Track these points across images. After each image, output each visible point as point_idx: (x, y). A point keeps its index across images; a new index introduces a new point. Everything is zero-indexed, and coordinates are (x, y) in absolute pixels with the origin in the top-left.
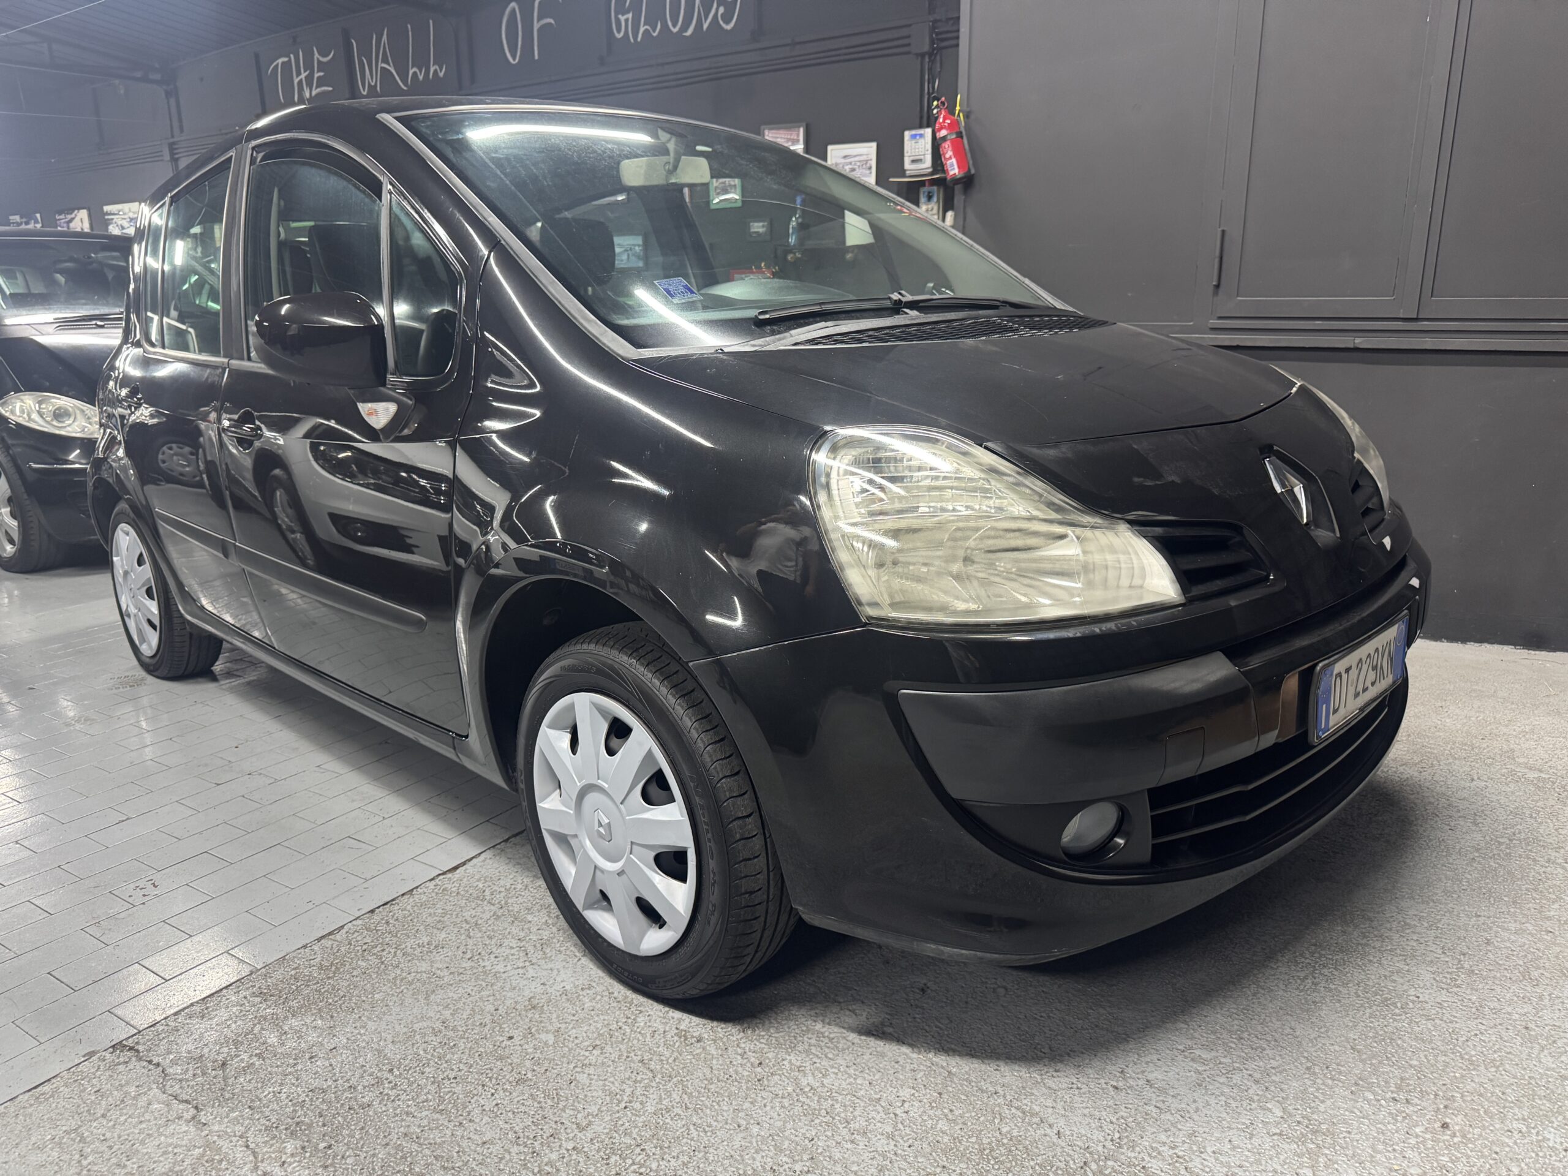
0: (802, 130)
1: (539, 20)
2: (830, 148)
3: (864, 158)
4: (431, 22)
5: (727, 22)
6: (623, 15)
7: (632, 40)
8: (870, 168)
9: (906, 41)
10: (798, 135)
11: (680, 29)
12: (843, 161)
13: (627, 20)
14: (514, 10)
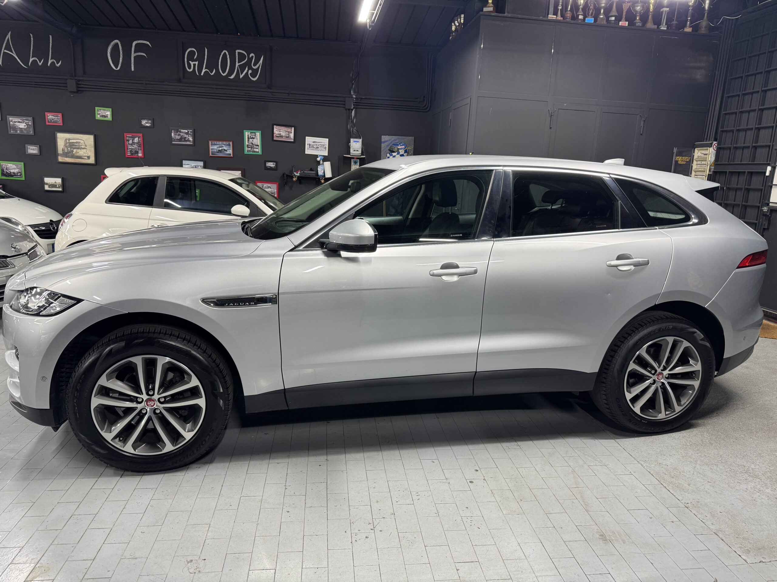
0: (293, 128)
1: (135, 52)
2: (307, 138)
3: (323, 144)
4: (51, 37)
5: (254, 77)
6: (192, 62)
7: (198, 74)
8: (325, 148)
9: (343, 103)
10: (291, 130)
11: (227, 75)
12: (313, 143)
13: (194, 65)
14: (117, 44)
